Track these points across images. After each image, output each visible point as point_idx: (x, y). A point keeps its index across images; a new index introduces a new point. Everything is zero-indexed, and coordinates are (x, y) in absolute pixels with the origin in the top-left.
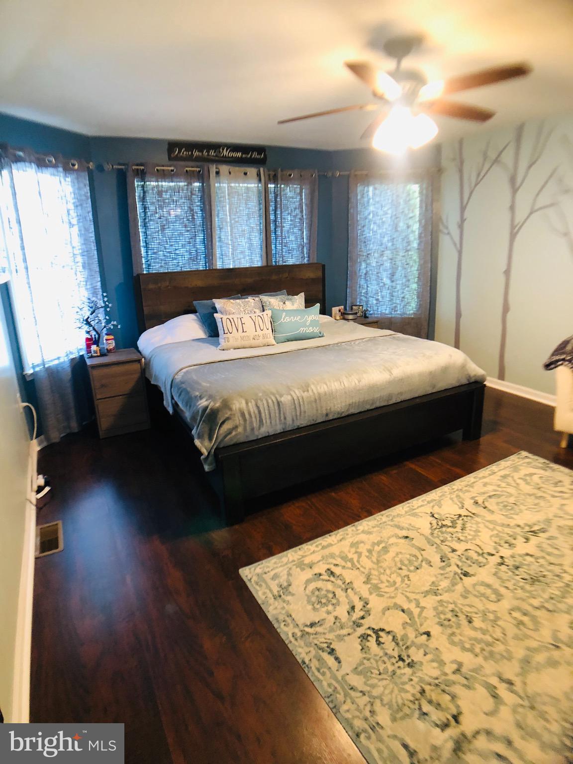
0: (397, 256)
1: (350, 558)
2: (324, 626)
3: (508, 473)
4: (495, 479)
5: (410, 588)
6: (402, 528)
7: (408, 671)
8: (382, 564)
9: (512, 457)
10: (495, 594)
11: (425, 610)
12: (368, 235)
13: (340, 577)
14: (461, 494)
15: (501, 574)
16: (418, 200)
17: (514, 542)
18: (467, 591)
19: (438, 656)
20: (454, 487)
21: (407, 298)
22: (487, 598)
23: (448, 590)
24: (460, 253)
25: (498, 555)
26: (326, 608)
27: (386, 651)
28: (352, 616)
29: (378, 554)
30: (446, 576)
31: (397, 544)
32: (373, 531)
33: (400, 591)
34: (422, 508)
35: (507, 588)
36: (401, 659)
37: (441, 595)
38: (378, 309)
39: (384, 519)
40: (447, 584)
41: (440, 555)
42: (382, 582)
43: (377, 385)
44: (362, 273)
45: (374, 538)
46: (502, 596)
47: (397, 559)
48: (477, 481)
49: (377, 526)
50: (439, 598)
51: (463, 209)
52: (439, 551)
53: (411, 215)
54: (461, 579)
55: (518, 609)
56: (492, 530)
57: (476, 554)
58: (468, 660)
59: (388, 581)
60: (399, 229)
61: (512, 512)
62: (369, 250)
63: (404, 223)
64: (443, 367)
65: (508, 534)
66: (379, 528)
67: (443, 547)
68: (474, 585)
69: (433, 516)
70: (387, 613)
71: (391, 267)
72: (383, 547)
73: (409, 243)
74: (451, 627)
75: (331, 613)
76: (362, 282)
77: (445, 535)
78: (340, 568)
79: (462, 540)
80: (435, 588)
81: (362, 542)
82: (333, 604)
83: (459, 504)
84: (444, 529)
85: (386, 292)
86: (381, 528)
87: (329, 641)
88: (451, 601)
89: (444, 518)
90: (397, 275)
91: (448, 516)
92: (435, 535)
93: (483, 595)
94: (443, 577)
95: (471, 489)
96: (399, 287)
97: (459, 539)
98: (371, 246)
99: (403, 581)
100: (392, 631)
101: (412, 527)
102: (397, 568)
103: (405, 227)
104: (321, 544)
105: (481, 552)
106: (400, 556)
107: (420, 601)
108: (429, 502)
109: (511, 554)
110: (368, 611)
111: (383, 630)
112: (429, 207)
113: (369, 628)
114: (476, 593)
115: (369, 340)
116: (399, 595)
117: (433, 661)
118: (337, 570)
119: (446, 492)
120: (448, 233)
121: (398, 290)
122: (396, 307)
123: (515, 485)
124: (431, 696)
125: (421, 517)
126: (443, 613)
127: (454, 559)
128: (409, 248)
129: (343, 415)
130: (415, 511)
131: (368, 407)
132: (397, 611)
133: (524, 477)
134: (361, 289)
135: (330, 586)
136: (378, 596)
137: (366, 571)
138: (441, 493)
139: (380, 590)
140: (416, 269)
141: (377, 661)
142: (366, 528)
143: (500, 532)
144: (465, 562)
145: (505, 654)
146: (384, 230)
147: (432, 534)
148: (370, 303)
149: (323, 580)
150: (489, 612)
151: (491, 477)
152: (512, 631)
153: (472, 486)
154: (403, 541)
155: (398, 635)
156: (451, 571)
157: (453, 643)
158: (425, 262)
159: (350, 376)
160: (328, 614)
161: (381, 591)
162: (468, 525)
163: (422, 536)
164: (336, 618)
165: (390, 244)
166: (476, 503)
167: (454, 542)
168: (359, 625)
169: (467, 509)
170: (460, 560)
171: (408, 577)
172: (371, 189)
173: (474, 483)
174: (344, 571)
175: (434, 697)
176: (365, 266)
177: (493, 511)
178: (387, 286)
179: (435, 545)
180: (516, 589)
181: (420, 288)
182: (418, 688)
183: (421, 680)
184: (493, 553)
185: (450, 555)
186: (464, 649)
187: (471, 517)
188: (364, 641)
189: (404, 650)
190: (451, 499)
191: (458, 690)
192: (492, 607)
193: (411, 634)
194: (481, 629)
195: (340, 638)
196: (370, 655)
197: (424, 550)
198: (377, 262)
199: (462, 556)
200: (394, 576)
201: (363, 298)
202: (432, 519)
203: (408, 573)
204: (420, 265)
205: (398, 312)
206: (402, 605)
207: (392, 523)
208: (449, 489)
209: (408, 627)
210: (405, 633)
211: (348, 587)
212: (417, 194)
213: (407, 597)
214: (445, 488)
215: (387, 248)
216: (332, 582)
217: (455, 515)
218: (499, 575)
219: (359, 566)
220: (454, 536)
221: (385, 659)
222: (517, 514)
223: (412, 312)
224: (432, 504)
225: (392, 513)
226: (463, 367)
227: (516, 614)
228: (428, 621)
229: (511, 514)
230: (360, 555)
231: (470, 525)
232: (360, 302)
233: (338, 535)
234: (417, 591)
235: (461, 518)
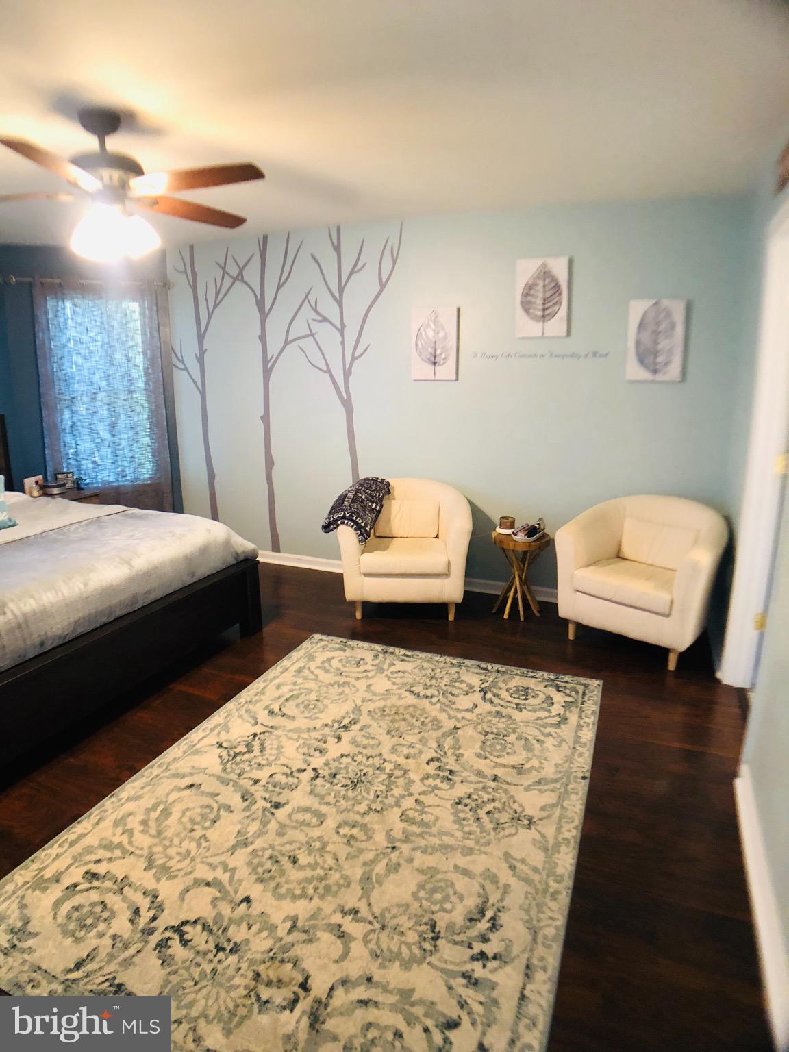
0: (116, 400)
1: (116, 843)
2: (97, 959)
3: (302, 665)
4: (288, 676)
5: (211, 850)
6: (183, 776)
7: (232, 959)
8: (165, 834)
9: (304, 644)
10: (315, 816)
11: (237, 871)
12: (69, 370)
13: (108, 876)
14: (251, 707)
15: (319, 790)
16: (138, 324)
17: (324, 746)
18: (282, 826)
19: (266, 922)
20: (241, 701)
21: (138, 458)
22: (308, 825)
23: (260, 834)
24: (203, 394)
25: (309, 769)
26: (95, 930)
27: (198, 948)
28: (138, 923)
29: (156, 822)
30: (253, 816)
31: (180, 800)
32: (143, 794)
33: (198, 860)
34: (205, 740)
35: (328, 804)
36: (219, 948)
37: (252, 844)
38: (97, 475)
39: (156, 771)
40: (257, 828)
41: (240, 794)
42: (171, 858)
43: (112, 586)
44: (66, 424)
45: (147, 802)
46: (324, 815)
47: (185, 820)
48: (268, 685)
49: (148, 784)
50: (250, 848)
51: (201, 337)
52: (238, 788)
53: (131, 343)
54: (273, 814)
55: (346, 823)
56: (297, 740)
57: (284, 776)
58: (301, 909)
59: (179, 854)
60: (116, 362)
61: (316, 711)
62: (73, 392)
63: (122, 355)
64: (201, 547)
65: (316, 739)
66: (151, 787)
67: (242, 782)
68: (290, 816)
69: (221, 746)
70: (188, 896)
71: (109, 416)
72: (162, 811)
73: (132, 382)
74: (272, 878)
75: (104, 935)
76: (68, 438)
77: (241, 766)
78: (104, 863)
79: (263, 765)
80: (242, 838)
81: (130, 814)
82: (105, 920)
83: (250, 720)
84: (238, 758)
85: (106, 452)
86: (154, 785)
87: (110, 976)
88: (266, 846)
89: (235, 744)
90: (121, 426)
91: (240, 740)
92: (229, 770)
93: (303, 823)
94: (249, 820)
95: (262, 697)
96: (124, 443)
97: (260, 765)
98: (76, 385)
99: (199, 845)
100: (199, 919)
101: (197, 769)
102: (188, 831)
103: (124, 360)
104: (67, 839)
105: (289, 772)
106: (188, 814)
107: (228, 861)
108: (212, 730)
109: (324, 761)
110: (160, 906)
111: (185, 923)
112: (156, 334)
113: (166, 929)
114: (294, 824)
115: (90, 523)
116: (199, 866)
117: (260, 931)
118: (101, 869)
119: (232, 710)
120: (186, 369)
121: (124, 448)
122: (123, 471)
123: (313, 677)
124: (268, 976)
125: (206, 752)
126: (260, 864)
127: (258, 792)
128: (132, 388)
129: (68, 639)
130: (195, 748)
131: (105, 620)
132: (199, 889)
133: (321, 665)
134: (67, 448)
135: (94, 896)
136: (170, 879)
137: (145, 852)
138: (225, 713)
139: (171, 870)
140: (146, 416)
141: (187, 969)
142: (132, 793)
143: (306, 739)
144: (274, 791)
145: (341, 882)
146: (94, 364)
147: (224, 770)
148: (84, 467)
149: (82, 891)
150: (314, 841)
151: (285, 674)
152: (343, 851)
153: (262, 692)
154: (188, 792)
155: (208, 920)
156: (258, 809)
157: (280, 897)
158: (157, 407)
159: (70, 579)
160: (100, 938)
161: (173, 871)
162: (267, 744)
163: (212, 777)
164: (114, 937)
165: (104, 383)
166: (272, 712)
167: (254, 771)
168: (151, 932)
169: (262, 724)
170: (266, 791)
171: (204, 837)
172: (68, 304)
173: (264, 688)
174: (111, 865)
175: (272, 975)
176: (70, 416)
177: (294, 717)
178: (107, 443)
179: (231, 783)
180: (337, 801)
181: (155, 443)
182: (251, 974)
183: (252, 962)
184: (303, 768)
185: (253, 789)
186: (295, 898)
187: (268, 732)
188: (163, 950)
189: (221, 935)
190: (240, 717)
191: (298, 951)
192: (316, 833)
193: (226, 910)
194: (309, 865)
195: (127, 963)
196: (177, 965)
197: (218, 794)
198: (88, 409)
199: (267, 785)
200: (186, 844)
201: (71, 461)
202: (220, 750)
203: (204, 832)
204: (151, 411)
205: (128, 478)
206: (205, 878)
207: (168, 773)
208: (234, 705)
209: (219, 903)
210: (218, 913)
211: (122, 884)
212: (137, 316)
213: (210, 865)
214: (230, 705)
215: (100, 389)
216: (97, 888)
217: (248, 737)
218: (316, 792)
219: (132, 849)
220: (252, 763)
221: (199, 959)
222: (323, 712)
223: (147, 476)
224: (216, 732)
225: (165, 760)
226: (227, 544)
227: (345, 830)
228: (244, 883)
229: (315, 713)
230: (130, 832)
231: (269, 742)
232: (67, 467)
233: (92, 817)
234: (221, 851)
235: (257, 738)
